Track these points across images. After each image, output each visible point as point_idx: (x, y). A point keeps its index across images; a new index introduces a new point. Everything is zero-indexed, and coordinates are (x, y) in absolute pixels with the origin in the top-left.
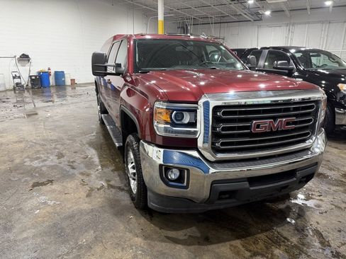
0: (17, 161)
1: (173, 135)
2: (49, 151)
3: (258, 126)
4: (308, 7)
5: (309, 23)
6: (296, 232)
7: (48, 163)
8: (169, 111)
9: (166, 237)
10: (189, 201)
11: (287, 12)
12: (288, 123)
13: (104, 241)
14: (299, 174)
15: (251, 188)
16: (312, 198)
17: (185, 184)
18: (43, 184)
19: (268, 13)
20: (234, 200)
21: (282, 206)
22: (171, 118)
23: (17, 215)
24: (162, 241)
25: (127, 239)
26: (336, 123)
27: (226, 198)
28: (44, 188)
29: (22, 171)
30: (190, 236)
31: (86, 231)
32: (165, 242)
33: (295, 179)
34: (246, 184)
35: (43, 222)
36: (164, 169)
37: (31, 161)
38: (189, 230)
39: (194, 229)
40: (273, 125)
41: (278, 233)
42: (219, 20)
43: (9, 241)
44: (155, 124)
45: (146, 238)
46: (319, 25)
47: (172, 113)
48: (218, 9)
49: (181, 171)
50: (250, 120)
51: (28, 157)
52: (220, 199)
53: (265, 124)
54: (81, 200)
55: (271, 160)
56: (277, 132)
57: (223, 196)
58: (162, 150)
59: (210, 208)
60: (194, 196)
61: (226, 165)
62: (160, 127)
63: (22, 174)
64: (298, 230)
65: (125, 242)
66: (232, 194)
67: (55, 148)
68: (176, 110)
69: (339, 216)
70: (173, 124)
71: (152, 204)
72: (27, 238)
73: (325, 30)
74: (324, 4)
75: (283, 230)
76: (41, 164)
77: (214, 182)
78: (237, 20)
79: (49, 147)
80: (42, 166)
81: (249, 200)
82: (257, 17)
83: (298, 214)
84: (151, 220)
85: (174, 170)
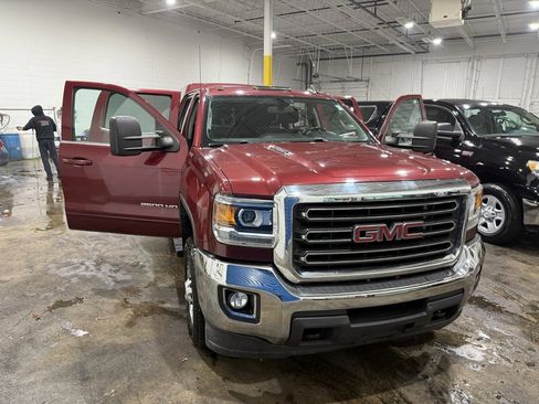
0: (39, 267)
1: (240, 243)
2: (85, 254)
3: (363, 234)
4: (503, 33)
5: (505, 56)
6: (429, 395)
7: (81, 271)
8: (235, 208)
9: (231, 392)
10: (262, 341)
11: (469, 41)
12: (411, 230)
13: (140, 393)
14: (431, 307)
15: (352, 326)
16: (466, 343)
17: (254, 316)
18: (69, 304)
19: (437, 42)
20: (329, 343)
21: (416, 353)
22: (236, 218)
23: (27, 349)
24: (225, 398)
25: (174, 392)
26: (525, 222)
27: (315, 339)
28: (69, 310)
29: (42, 283)
30: (266, 392)
31: (118, 377)
32: (228, 399)
33: (425, 314)
34: (345, 319)
35: (60, 361)
36: (226, 293)
37: (58, 268)
38: (266, 383)
39: (274, 382)
40: (387, 233)
41: (401, 395)
42: (361, 53)
43: (9, 385)
44: (216, 226)
45: (201, 391)
46: (521, 60)
47: (238, 211)
48: (359, 36)
49: (250, 296)
50: (351, 224)
51: (54, 262)
52: (305, 339)
53: (374, 231)
54: (119, 330)
55: (386, 284)
56: (394, 243)
57: (311, 336)
58: (226, 265)
59: (294, 353)
60: (267, 334)
61: (314, 289)
62: (223, 231)
63: (42, 287)
64: (432, 392)
65: (169, 397)
66: (325, 333)
67: (94, 249)
68: (244, 208)
69: (503, 373)
70: (239, 228)
71: (211, 343)
72: (34, 383)
73: (531, 68)
74: (527, 27)
75: (409, 390)
76: (72, 273)
77: (295, 315)
78: (389, 52)
79: (86, 247)
80: (73, 276)
81: (353, 343)
82: (420, 48)
83: (439, 367)
84: (214, 364)
85: (240, 294)
